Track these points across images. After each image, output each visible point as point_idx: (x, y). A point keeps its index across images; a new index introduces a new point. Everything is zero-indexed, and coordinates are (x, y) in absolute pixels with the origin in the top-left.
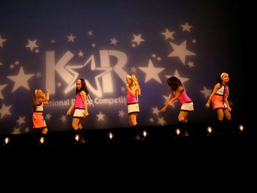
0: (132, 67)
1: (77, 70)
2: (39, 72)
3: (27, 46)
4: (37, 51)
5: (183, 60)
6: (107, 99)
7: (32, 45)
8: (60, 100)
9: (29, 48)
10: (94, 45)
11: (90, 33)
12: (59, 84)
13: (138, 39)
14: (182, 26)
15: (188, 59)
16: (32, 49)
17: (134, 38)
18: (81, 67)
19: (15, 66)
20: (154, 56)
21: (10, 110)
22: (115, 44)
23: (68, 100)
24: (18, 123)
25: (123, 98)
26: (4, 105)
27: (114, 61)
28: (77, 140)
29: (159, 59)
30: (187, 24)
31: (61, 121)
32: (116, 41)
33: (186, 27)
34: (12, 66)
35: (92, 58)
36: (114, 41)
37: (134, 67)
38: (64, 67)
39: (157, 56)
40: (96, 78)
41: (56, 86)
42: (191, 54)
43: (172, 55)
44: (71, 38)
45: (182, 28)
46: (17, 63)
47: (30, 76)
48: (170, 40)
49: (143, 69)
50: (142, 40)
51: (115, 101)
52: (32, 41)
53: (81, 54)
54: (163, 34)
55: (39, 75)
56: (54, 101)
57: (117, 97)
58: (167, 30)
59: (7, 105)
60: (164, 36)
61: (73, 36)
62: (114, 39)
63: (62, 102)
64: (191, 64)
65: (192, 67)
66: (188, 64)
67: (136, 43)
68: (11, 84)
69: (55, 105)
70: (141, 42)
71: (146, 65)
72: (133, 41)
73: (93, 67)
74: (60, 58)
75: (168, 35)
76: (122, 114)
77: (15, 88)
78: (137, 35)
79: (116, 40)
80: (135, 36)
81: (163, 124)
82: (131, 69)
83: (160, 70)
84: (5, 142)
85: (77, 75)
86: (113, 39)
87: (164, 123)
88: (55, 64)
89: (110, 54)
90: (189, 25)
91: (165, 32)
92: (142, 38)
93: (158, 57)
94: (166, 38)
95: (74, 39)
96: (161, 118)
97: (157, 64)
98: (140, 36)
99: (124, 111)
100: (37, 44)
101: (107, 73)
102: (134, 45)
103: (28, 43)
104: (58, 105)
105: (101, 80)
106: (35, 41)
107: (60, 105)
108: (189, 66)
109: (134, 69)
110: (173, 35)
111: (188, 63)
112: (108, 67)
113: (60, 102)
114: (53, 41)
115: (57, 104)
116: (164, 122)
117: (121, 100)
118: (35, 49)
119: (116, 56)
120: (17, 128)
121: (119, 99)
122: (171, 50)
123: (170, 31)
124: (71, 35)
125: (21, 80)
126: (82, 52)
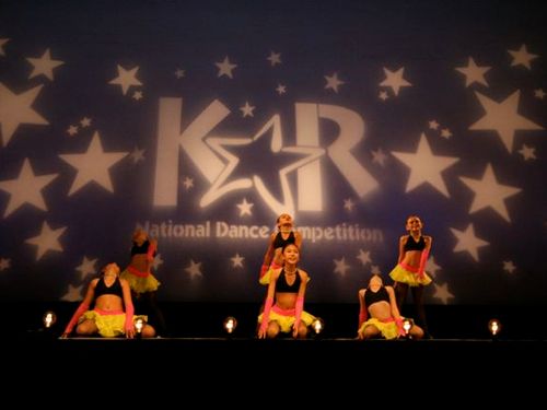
0: (376, 150)
1: (234, 150)
2: (140, 149)
3: (113, 82)
4: (138, 95)
5: (508, 141)
6: (307, 228)
7: (127, 79)
8: (189, 223)
9: (119, 87)
10: (281, 89)
11: (275, 58)
12: (189, 183)
13: (395, 81)
14: (513, 53)
15: (522, 138)
16: (125, 90)
17: (384, 77)
18: (246, 141)
19: (81, 129)
20: (434, 125)
21: (62, 240)
22: (335, 88)
23: (208, 223)
24: (80, 273)
25: (347, 227)
26: (46, 227)
27: (329, 132)
28: (230, 331)
29: (446, 134)
30: (524, 48)
31: (188, 274)
32: (339, 83)
33: (522, 58)
34: (73, 130)
35: (275, 121)
36: (333, 82)
37: (380, 150)
38: (204, 140)
39: (442, 126)
40: (283, 173)
41: (181, 188)
42: (529, 125)
43: (480, 125)
44: (226, 68)
45: (512, 59)
46: (86, 122)
47: (116, 158)
48: (477, 86)
49: (403, 157)
50: (406, 84)
51: (327, 234)
52: (128, 68)
53: (248, 110)
54: (462, 70)
55: (138, 156)
56: (174, 224)
57: (334, 226)
58: (471, 62)
59: (54, 227)
60: (463, 77)
61: (231, 62)
62: (335, 76)
63: (192, 227)
64: (528, 153)
65: (531, 159)
66: (521, 152)
67: (389, 90)
68: (68, 174)
69: (175, 234)
70: (402, 89)
71: (411, 147)
72: (382, 84)
73: (277, 144)
74: (196, 117)
75: (473, 73)
76: (341, 267)
77: (78, 185)
78: (394, 69)
79: (339, 78)
80: (387, 72)
81: (445, 302)
82: (372, 157)
83: (448, 162)
84: (44, 324)
85: (234, 161)
86: (331, 76)
87: (449, 299)
88: (182, 132)
89: (322, 115)
90: (530, 51)
91: (465, 65)
92: (405, 77)
93: (444, 128)
94: (469, 82)
95: (233, 71)
96: (441, 285)
97: (439, 148)
98: (401, 71)
99: (347, 263)
100: (138, 76)
101: (311, 162)
102: (384, 96)
103: (116, 75)
104: (181, 234)
105: (293, 178)
106: (135, 70)
107: (187, 235)
108: (522, 156)
109: (379, 158)
110: (485, 75)
111: (521, 148)
112: (313, 147)
113: (187, 227)
114: (180, 74)
115: (179, 231)
116: (451, 296)
117: (341, 233)
118: (133, 89)
119: (337, 120)
120: (76, 286)
121: (338, 229)
122: (479, 112)
123: (479, 63)
124: (226, 60)
125: (94, 166)
126: (251, 105)
